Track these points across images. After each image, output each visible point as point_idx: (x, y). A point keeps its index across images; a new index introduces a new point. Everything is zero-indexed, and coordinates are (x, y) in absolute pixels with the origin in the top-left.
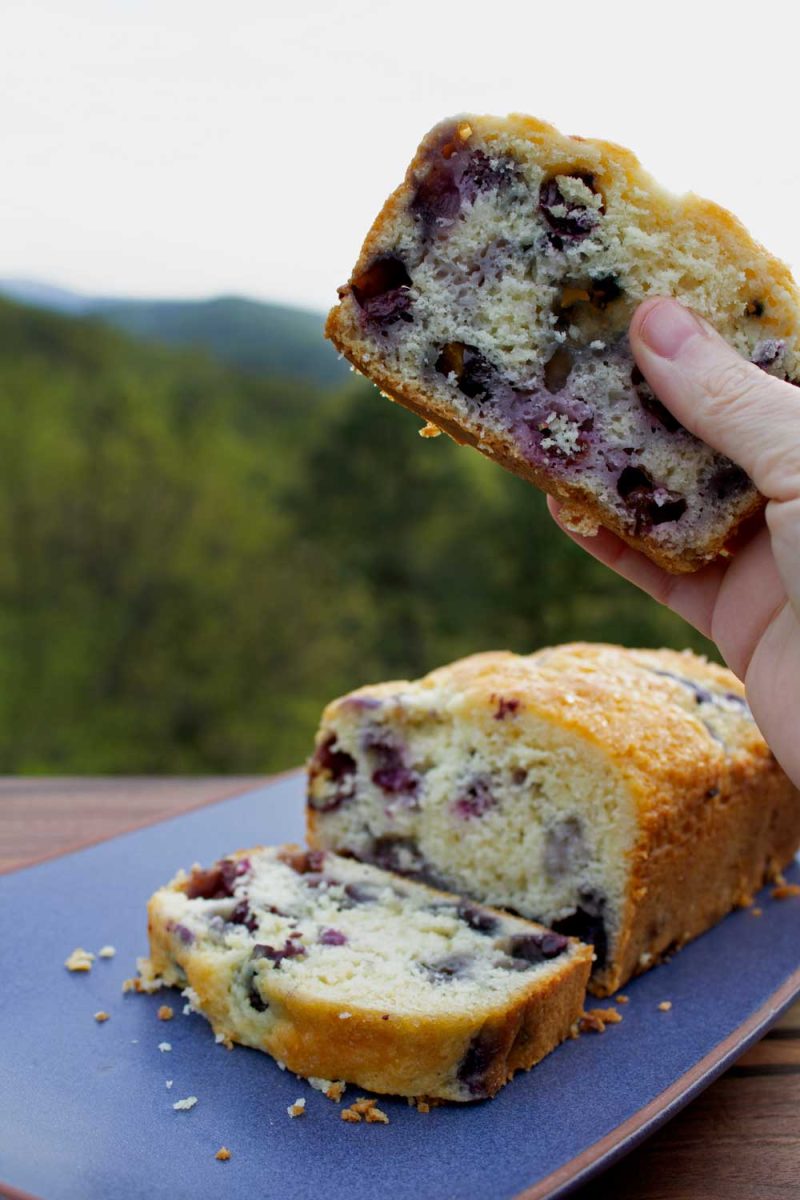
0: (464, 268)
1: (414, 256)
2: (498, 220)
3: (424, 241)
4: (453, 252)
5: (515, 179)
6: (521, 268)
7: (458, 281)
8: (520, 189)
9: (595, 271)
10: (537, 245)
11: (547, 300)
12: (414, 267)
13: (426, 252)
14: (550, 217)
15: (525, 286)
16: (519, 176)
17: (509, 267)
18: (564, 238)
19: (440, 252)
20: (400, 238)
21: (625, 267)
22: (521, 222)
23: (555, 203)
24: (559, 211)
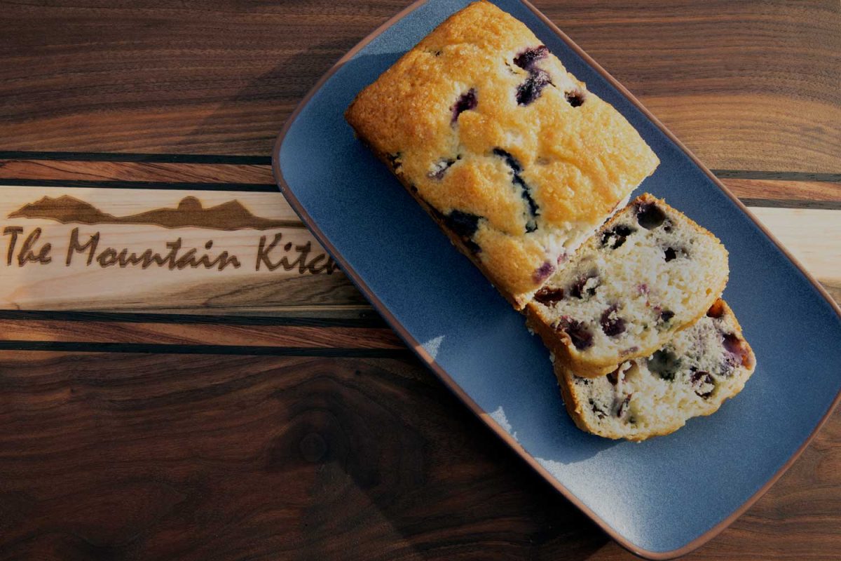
0: (703, 335)
1: (717, 323)
2: (713, 357)
3: (720, 330)
4: (711, 336)
5: (722, 371)
6: (692, 353)
7: (699, 332)
8: (719, 370)
9: (678, 374)
10: (697, 362)
11: (676, 353)
12: (713, 322)
13: (716, 328)
14: (703, 373)
15: (686, 350)
16: (722, 374)
17: (695, 349)
18: (694, 373)
19: (714, 332)
20: (726, 323)
21: (674, 385)
22: (707, 363)
23: (707, 379)
24: (704, 378)
